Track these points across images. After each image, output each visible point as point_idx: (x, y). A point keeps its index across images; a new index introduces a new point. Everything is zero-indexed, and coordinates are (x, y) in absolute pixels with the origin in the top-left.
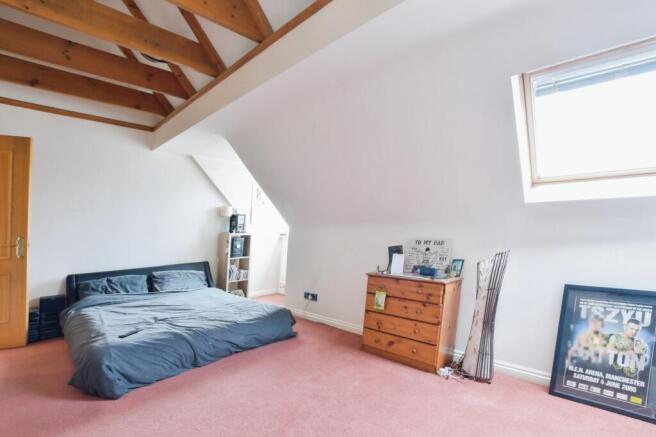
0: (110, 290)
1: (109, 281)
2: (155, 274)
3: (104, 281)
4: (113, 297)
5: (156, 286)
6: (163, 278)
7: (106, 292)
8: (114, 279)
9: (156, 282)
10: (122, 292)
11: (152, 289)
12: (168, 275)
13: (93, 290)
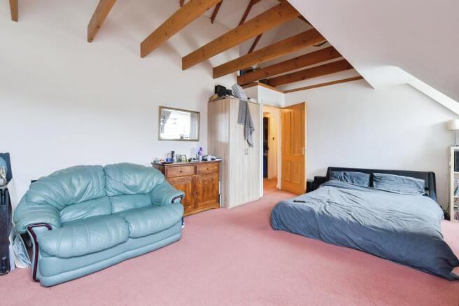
0: (343, 178)
1: (345, 174)
2: (375, 174)
3: (342, 173)
4: (344, 184)
5: (374, 184)
6: (380, 178)
7: (341, 180)
8: (348, 173)
9: (375, 181)
10: (350, 182)
11: (371, 185)
12: (385, 177)
13: (335, 177)
